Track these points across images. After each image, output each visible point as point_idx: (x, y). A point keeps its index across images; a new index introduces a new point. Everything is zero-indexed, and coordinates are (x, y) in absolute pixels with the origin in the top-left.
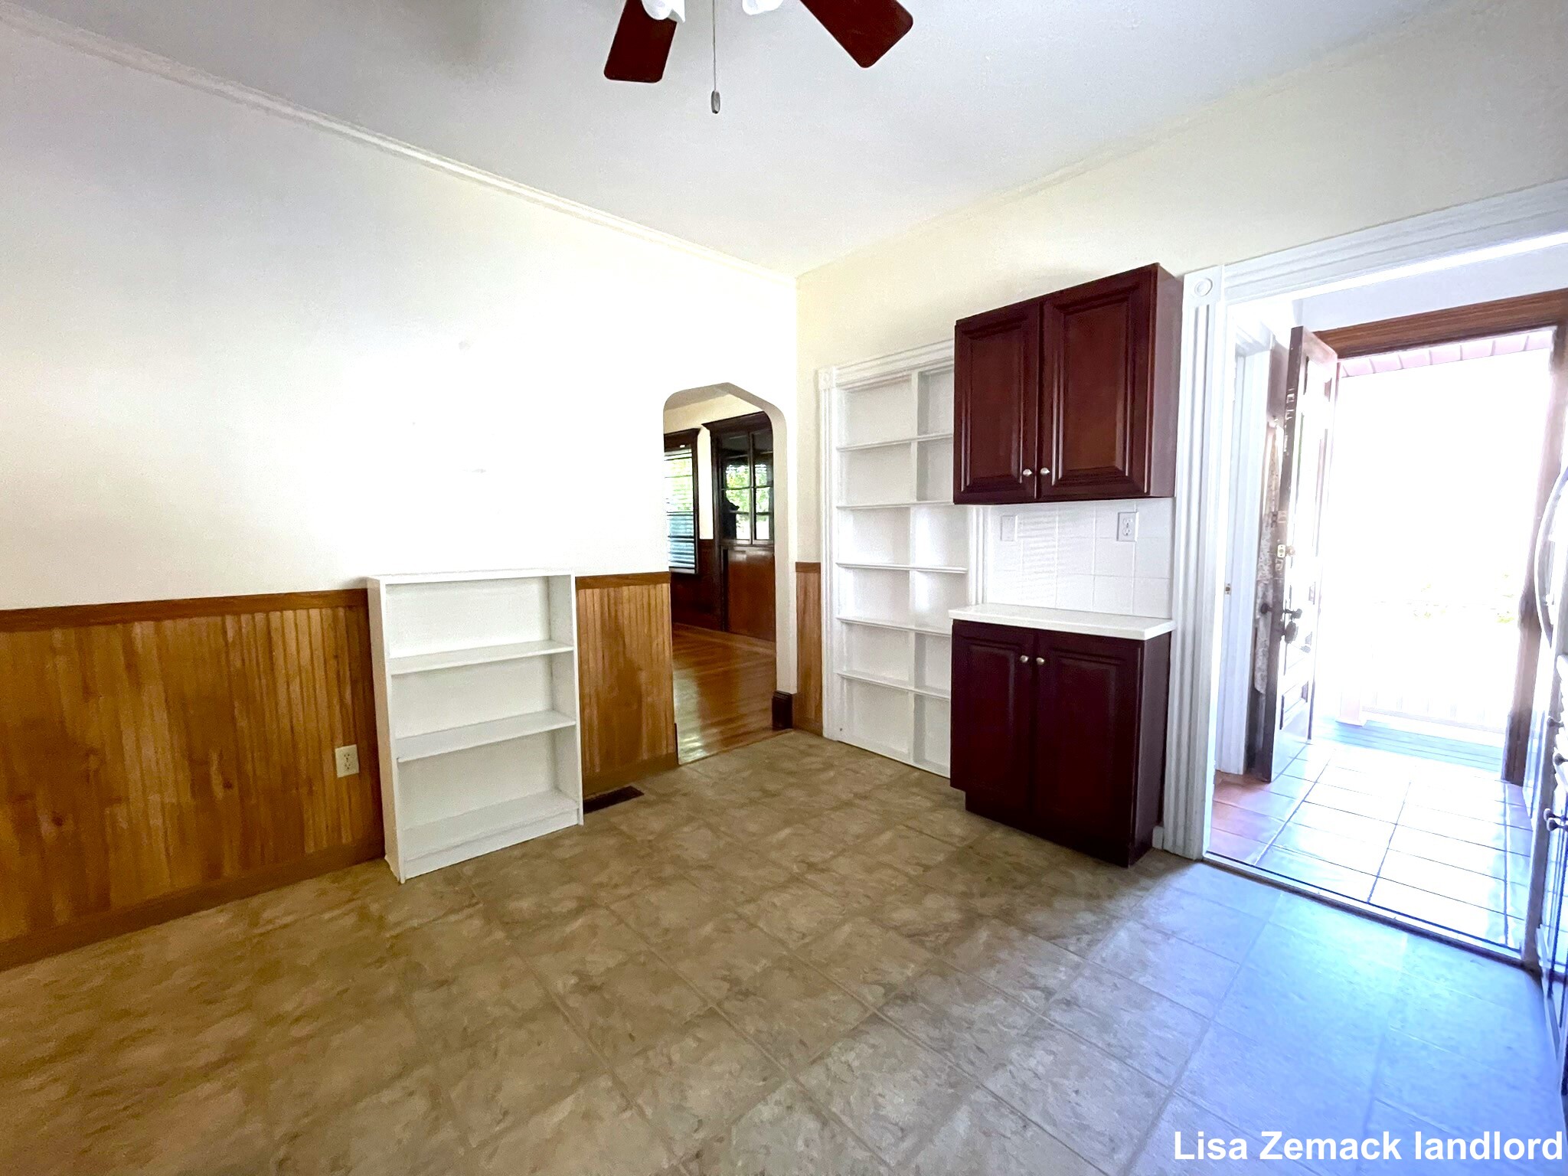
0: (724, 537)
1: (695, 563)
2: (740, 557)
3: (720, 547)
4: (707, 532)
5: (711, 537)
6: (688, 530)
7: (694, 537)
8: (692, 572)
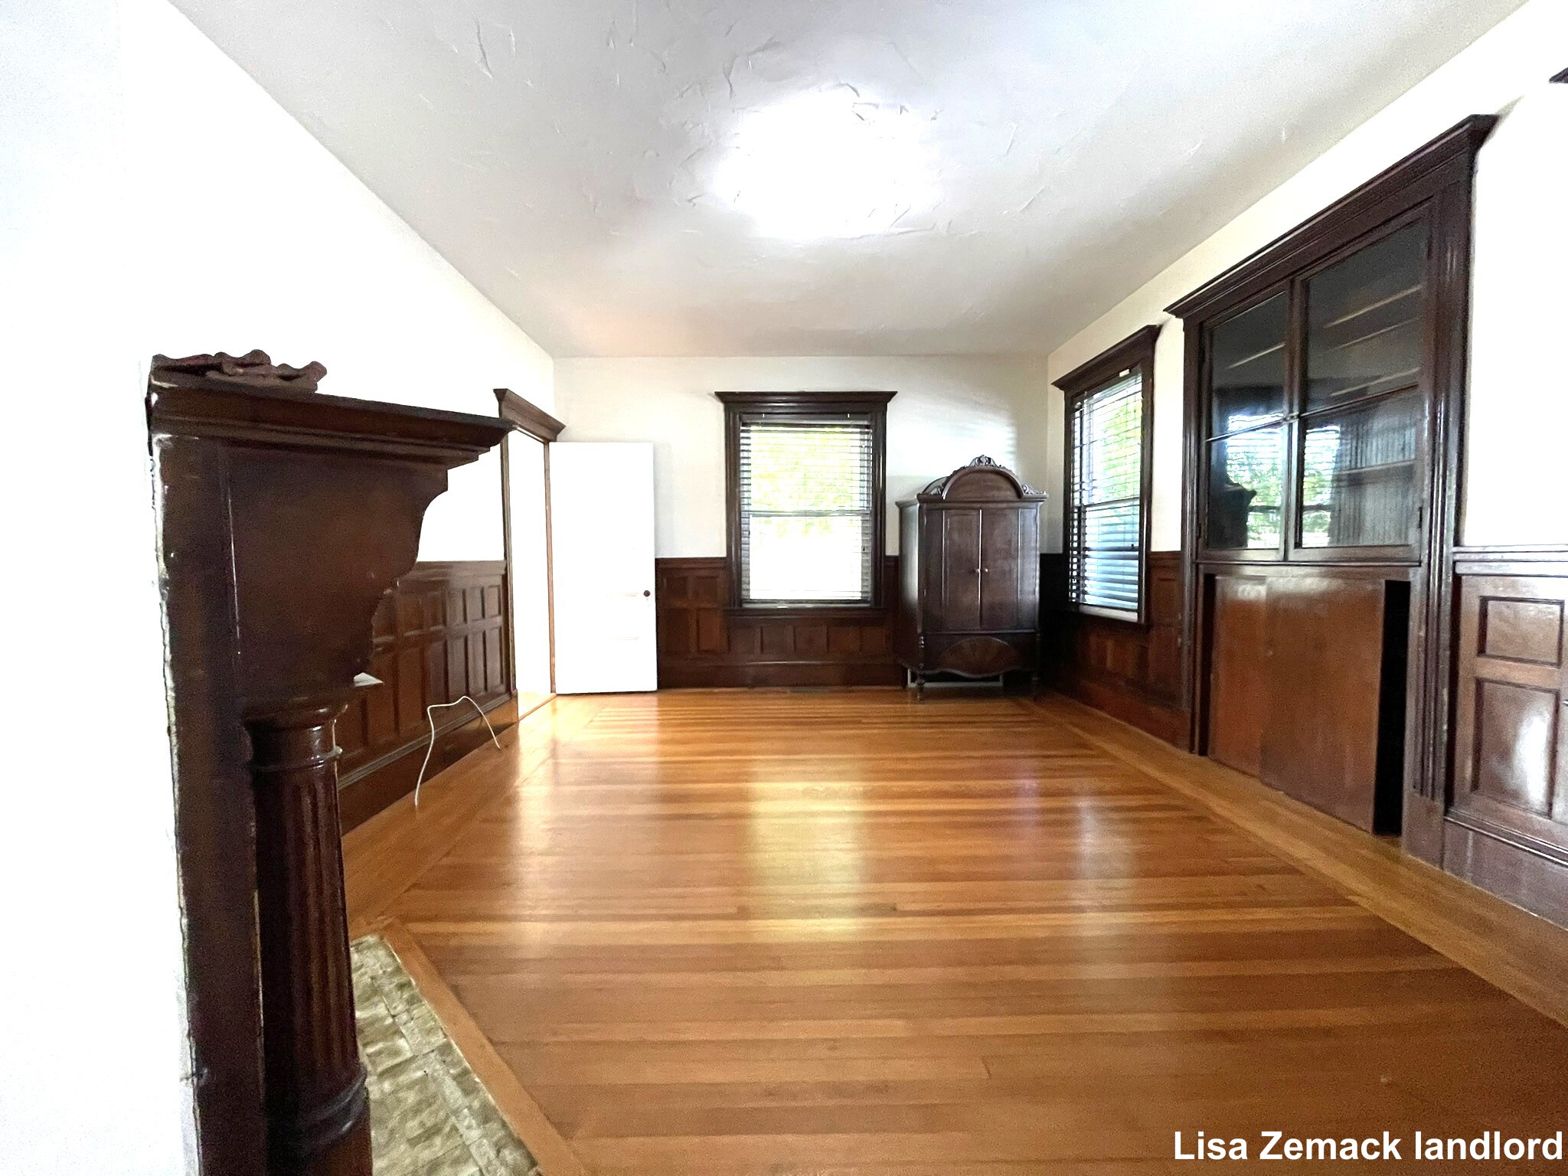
0: (1207, 545)
1: (1139, 601)
2: (1249, 591)
3: (1196, 566)
4: (1168, 538)
5: (1176, 547)
6: (1129, 536)
7: (1140, 549)
8: (1133, 617)
